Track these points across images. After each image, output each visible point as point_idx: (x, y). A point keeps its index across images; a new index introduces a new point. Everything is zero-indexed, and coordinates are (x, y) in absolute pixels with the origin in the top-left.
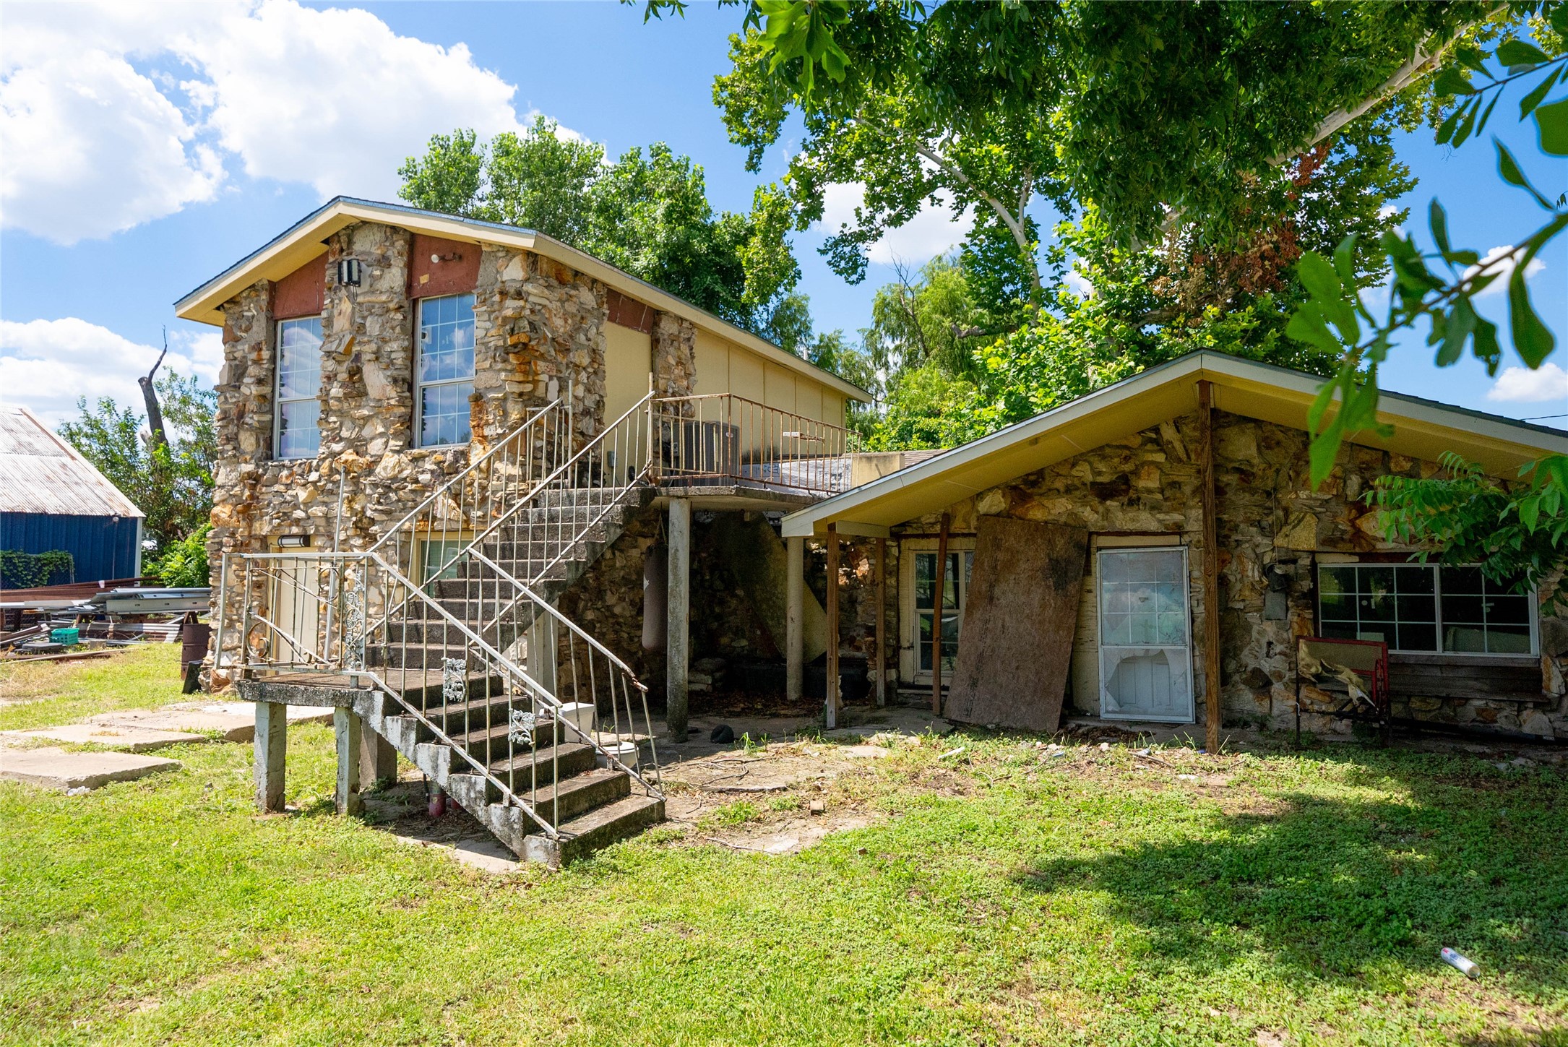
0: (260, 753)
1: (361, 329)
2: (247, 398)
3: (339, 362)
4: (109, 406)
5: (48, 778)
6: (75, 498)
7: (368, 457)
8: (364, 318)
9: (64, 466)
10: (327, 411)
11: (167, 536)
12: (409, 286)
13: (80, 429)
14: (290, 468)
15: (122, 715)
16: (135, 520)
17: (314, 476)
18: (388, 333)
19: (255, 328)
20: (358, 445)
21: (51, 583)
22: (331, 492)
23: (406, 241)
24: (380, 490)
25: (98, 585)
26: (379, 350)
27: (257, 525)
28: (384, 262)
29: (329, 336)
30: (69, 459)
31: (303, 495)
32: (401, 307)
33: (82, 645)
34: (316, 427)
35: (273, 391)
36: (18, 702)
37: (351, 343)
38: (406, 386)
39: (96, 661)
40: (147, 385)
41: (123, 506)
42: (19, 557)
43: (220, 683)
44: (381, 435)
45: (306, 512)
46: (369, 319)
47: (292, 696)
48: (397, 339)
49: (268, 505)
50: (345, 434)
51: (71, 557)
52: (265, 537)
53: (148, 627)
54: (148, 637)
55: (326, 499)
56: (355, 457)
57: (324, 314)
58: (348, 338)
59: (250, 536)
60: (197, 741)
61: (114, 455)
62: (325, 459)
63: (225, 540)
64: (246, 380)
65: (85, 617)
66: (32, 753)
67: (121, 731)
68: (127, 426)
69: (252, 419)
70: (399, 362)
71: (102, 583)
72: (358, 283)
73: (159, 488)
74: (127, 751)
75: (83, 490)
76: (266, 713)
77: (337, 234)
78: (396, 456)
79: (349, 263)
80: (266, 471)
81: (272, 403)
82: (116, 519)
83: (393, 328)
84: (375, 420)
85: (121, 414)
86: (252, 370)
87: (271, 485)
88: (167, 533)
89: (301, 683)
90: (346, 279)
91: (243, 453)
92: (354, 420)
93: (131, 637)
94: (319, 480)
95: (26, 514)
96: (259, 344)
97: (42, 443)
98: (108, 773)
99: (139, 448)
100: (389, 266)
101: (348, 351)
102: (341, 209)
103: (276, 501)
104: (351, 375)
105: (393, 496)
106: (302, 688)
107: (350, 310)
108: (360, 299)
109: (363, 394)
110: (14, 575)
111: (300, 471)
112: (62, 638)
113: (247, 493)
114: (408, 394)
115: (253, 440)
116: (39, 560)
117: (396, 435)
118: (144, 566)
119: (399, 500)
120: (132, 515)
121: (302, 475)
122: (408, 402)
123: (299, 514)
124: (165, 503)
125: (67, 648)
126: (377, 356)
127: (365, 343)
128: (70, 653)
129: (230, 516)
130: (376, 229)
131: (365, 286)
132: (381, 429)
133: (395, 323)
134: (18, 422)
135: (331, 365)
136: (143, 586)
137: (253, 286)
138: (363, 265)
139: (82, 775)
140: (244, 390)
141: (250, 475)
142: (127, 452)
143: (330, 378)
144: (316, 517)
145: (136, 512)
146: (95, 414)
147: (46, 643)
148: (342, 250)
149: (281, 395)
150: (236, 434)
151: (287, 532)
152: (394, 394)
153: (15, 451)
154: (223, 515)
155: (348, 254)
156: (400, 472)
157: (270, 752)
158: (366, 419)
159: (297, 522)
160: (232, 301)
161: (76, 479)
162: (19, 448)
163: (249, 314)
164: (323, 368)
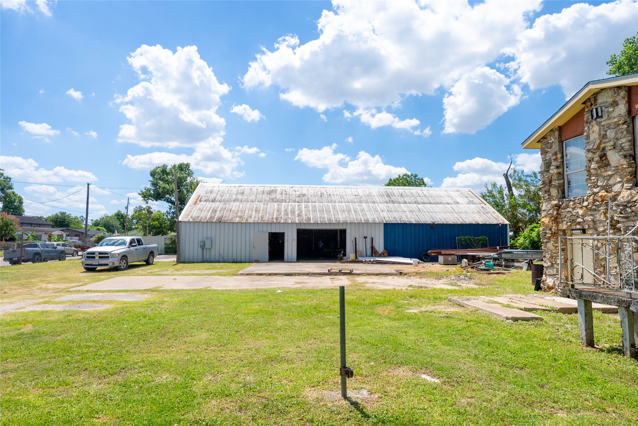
0: (581, 320)
1: (605, 136)
2: (552, 175)
3: (594, 153)
4: (494, 185)
5: (499, 315)
6: (487, 218)
7: (613, 193)
8: (606, 131)
9: (483, 207)
10: (590, 175)
11: (517, 231)
12: (629, 112)
13: (486, 194)
14: (574, 201)
15: (516, 296)
16: (506, 225)
17: (585, 204)
18: (619, 135)
19: (554, 147)
20: (607, 188)
21: (482, 247)
22: (595, 210)
23: (626, 91)
24: (621, 207)
25: (497, 248)
26: (615, 144)
27: (560, 225)
28: (615, 104)
29: (588, 143)
30: (484, 205)
31: (581, 212)
32: (626, 122)
33: (495, 269)
34: (585, 183)
35: (563, 170)
36: (481, 287)
37: (600, 144)
38: (632, 158)
39: (501, 275)
40: (506, 176)
41: (502, 220)
42: (472, 238)
43: (550, 288)
44: (619, 182)
45: (583, 219)
46: (608, 131)
47: (596, 298)
48: (625, 137)
49: (565, 217)
50: (600, 184)
51: (487, 238)
52: (565, 230)
53: (516, 264)
54: (517, 268)
55: (592, 213)
56: (606, 193)
57: (585, 134)
58: (598, 142)
59: (558, 230)
60: (547, 310)
61: (497, 202)
62: (590, 196)
63: (547, 231)
64: (552, 168)
65: (495, 259)
66: (491, 305)
67: (518, 302)
68: (501, 192)
69: (555, 183)
70: (627, 147)
71: (498, 247)
72: (602, 117)
73: (513, 213)
74: (522, 309)
75: (489, 215)
76: (583, 304)
77: (589, 98)
78: (629, 191)
79: (596, 109)
80: (563, 203)
81: (563, 175)
82: (500, 225)
83: (622, 133)
84: (615, 176)
85: (499, 188)
86: (554, 163)
87: (566, 209)
88: (517, 229)
89: (600, 293)
90: (595, 116)
91: (552, 197)
92: (604, 177)
93: (511, 267)
94: (588, 205)
95: (473, 224)
96: (556, 152)
97: (476, 200)
98: (518, 317)
99: (505, 199)
100: (618, 105)
101: (598, 147)
102: (591, 87)
103: (568, 215)
104: (601, 157)
105: (629, 210)
106: (601, 295)
107: (598, 129)
108: (603, 123)
109: (608, 165)
110: (471, 244)
111: (578, 202)
112: (489, 266)
113: (555, 212)
114: (633, 161)
115: (556, 191)
116: (478, 239)
117: (628, 181)
118: (510, 242)
119: (632, 212)
120: (505, 223)
121: (580, 204)
122: (634, 165)
123: (580, 220)
124: (516, 218)
125: (491, 270)
126: (614, 147)
127: (607, 142)
128: (492, 271)
129: (549, 222)
130: (608, 91)
131: (605, 117)
132: (619, 179)
133: (622, 130)
134: (468, 194)
135: (590, 155)
136: (511, 249)
137: (552, 130)
138: (603, 108)
139: (510, 316)
140: (551, 172)
141: (556, 205)
142: (501, 201)
143: (590, 161)
144: (588, 221)
145: (506, 222)
146: (490, 189)
147: (484, 267)
148: (592, 105)
149: (567, 172)
150: (549, 190)
151: (574, 228)
152: (625, 162)
153: (468, 203)
154: (546, 222)
155: (595, 106)
156: (632, 198)
157: (586, 321)
158: (610, 176)
159: (579, 223)
160: (544, 138)
161: (487, 211)
162: (470, 202)
163: (551, 141)
164: (586, 157)
